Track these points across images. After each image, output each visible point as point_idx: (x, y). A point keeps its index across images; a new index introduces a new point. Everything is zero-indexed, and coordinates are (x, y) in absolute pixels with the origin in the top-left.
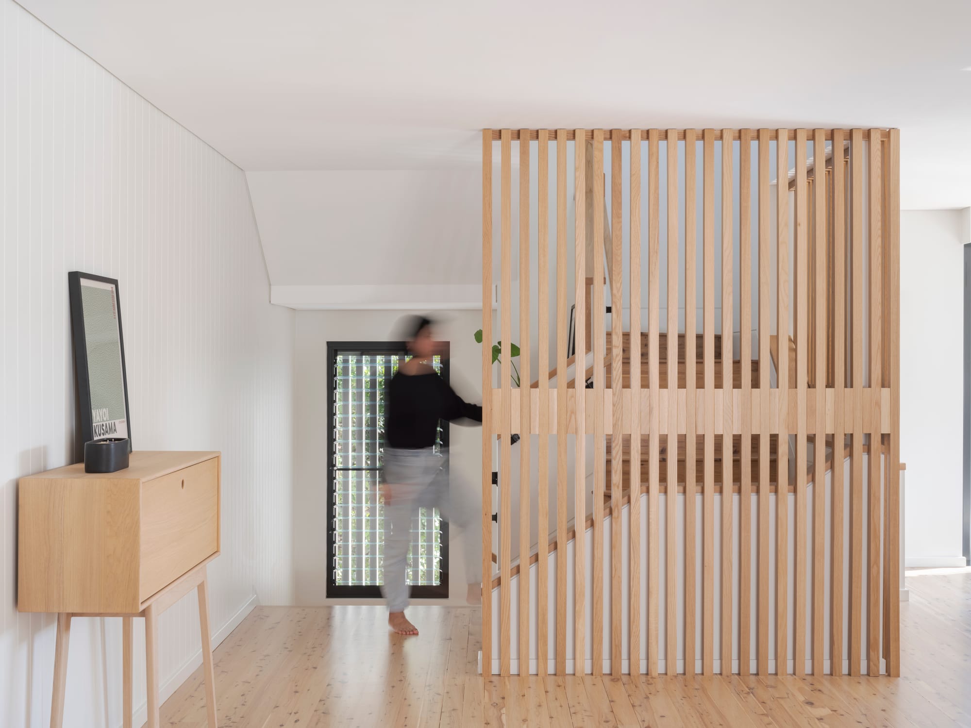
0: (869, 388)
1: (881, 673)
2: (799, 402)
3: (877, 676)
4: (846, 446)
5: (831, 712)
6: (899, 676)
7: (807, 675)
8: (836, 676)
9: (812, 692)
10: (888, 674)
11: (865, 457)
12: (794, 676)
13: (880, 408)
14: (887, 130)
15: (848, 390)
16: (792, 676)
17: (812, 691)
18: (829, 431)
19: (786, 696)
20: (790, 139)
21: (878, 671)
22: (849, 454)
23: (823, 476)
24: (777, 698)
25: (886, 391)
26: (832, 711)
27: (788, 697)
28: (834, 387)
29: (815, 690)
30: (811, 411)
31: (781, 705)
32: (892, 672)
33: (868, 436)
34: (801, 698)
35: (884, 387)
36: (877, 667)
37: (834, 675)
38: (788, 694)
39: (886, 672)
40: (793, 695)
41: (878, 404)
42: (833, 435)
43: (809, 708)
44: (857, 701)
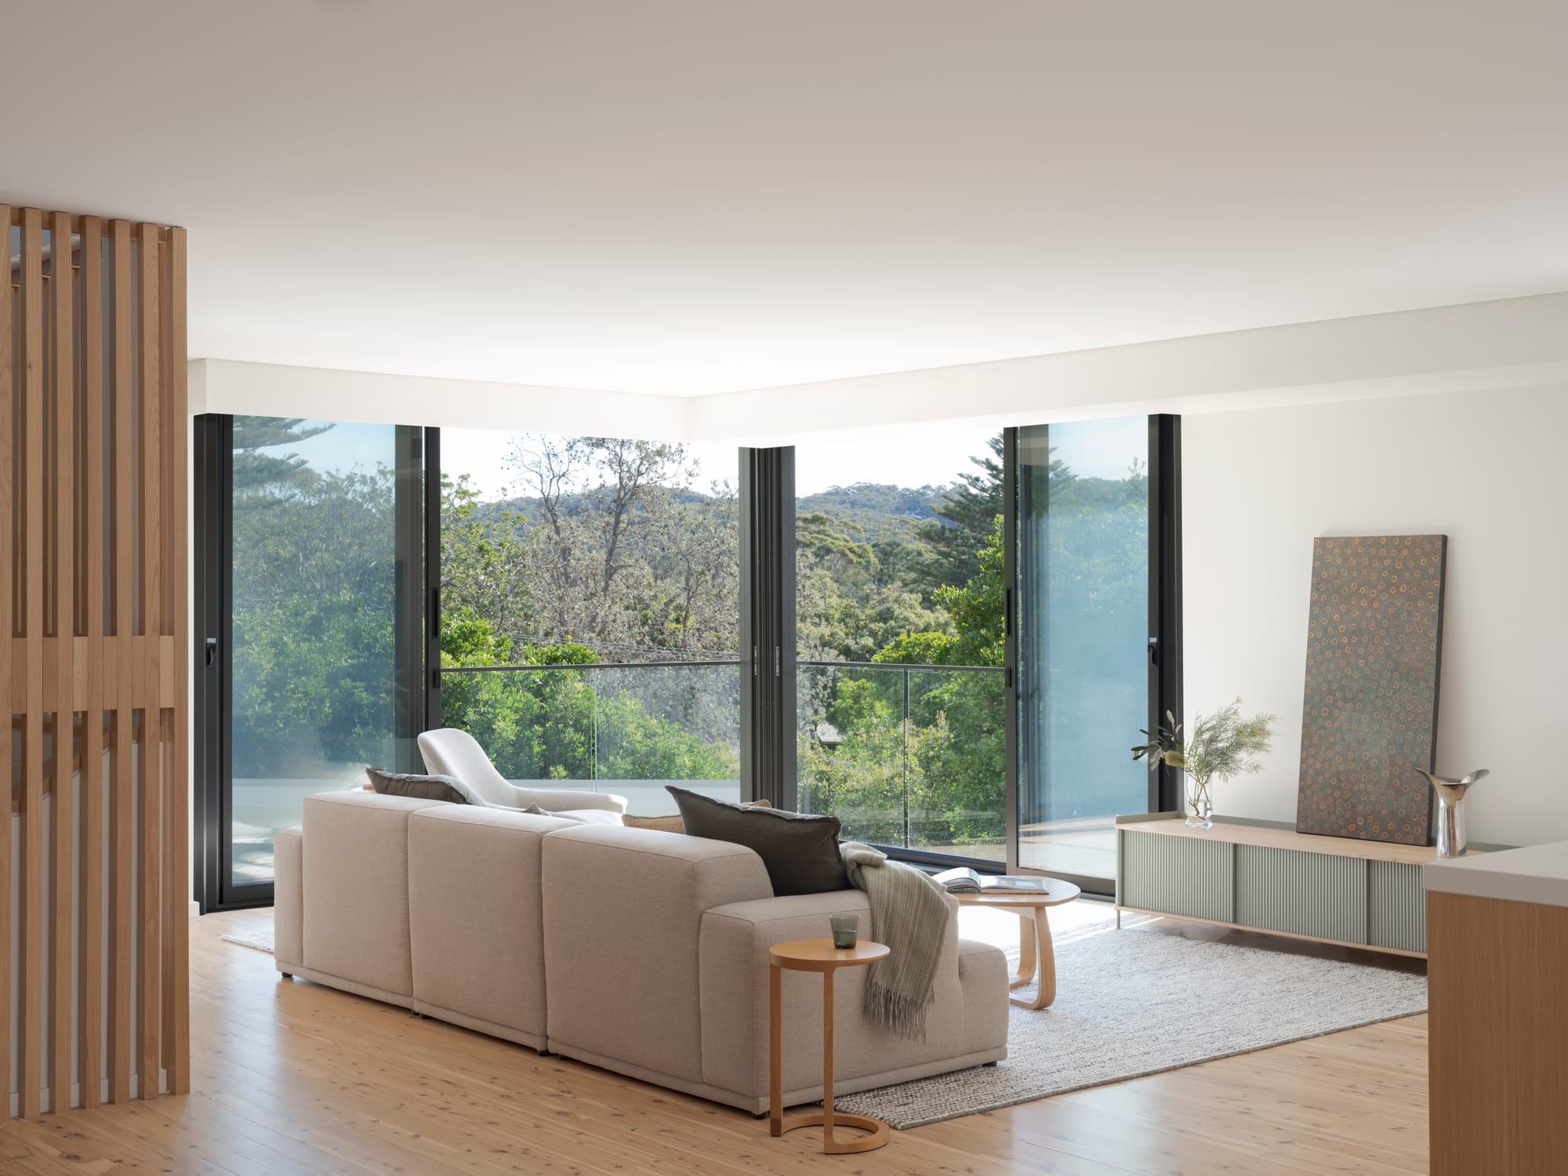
0: (142, 637)
1: (161, 1092)
2: (29, 661)
3: (155, 1097)
4: (105, 730)
5: (115, 1165)
6: (189, 1093)
7: (43, 1114)
8: (90, 1108)
9: (66, 1139)
10: (172, 1091)
11: (135, 747)
12: (22, 1120)
13: (158, 666)
14: (166, 228)
15: (109, 638)
16: (19, 1120)
17: (65, 1137)
18: (79, 707)
19: (28, 1153)
20: (13, 223)
21: (157, 1089)
22: (109, 743)
23: (69, 781)
24: (14, 1158)
25: (167, 641)
26: (115, 1162)
27: (32, 1154)
28: (87, 635)
29: (70, 1134)
30: (50, 674)
31: (26, 1168)
32: (178, 1087)
33: (139, 714)
34: (56, 1152)
35: (164, 635)
36: (156, 1082)
37: (87, 1106)
38: (27, 1149)
39: (168, 1088)
40: (36, 1148)
41: (156, 662)
42: (85, 713)
43: (73, 1164)
44: (144, 1139)
